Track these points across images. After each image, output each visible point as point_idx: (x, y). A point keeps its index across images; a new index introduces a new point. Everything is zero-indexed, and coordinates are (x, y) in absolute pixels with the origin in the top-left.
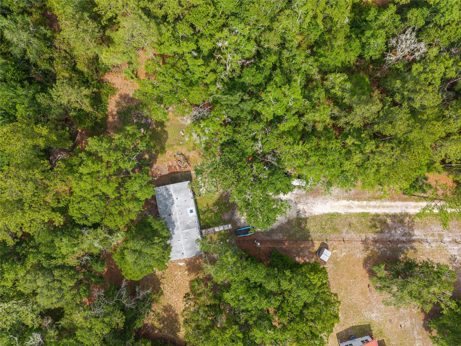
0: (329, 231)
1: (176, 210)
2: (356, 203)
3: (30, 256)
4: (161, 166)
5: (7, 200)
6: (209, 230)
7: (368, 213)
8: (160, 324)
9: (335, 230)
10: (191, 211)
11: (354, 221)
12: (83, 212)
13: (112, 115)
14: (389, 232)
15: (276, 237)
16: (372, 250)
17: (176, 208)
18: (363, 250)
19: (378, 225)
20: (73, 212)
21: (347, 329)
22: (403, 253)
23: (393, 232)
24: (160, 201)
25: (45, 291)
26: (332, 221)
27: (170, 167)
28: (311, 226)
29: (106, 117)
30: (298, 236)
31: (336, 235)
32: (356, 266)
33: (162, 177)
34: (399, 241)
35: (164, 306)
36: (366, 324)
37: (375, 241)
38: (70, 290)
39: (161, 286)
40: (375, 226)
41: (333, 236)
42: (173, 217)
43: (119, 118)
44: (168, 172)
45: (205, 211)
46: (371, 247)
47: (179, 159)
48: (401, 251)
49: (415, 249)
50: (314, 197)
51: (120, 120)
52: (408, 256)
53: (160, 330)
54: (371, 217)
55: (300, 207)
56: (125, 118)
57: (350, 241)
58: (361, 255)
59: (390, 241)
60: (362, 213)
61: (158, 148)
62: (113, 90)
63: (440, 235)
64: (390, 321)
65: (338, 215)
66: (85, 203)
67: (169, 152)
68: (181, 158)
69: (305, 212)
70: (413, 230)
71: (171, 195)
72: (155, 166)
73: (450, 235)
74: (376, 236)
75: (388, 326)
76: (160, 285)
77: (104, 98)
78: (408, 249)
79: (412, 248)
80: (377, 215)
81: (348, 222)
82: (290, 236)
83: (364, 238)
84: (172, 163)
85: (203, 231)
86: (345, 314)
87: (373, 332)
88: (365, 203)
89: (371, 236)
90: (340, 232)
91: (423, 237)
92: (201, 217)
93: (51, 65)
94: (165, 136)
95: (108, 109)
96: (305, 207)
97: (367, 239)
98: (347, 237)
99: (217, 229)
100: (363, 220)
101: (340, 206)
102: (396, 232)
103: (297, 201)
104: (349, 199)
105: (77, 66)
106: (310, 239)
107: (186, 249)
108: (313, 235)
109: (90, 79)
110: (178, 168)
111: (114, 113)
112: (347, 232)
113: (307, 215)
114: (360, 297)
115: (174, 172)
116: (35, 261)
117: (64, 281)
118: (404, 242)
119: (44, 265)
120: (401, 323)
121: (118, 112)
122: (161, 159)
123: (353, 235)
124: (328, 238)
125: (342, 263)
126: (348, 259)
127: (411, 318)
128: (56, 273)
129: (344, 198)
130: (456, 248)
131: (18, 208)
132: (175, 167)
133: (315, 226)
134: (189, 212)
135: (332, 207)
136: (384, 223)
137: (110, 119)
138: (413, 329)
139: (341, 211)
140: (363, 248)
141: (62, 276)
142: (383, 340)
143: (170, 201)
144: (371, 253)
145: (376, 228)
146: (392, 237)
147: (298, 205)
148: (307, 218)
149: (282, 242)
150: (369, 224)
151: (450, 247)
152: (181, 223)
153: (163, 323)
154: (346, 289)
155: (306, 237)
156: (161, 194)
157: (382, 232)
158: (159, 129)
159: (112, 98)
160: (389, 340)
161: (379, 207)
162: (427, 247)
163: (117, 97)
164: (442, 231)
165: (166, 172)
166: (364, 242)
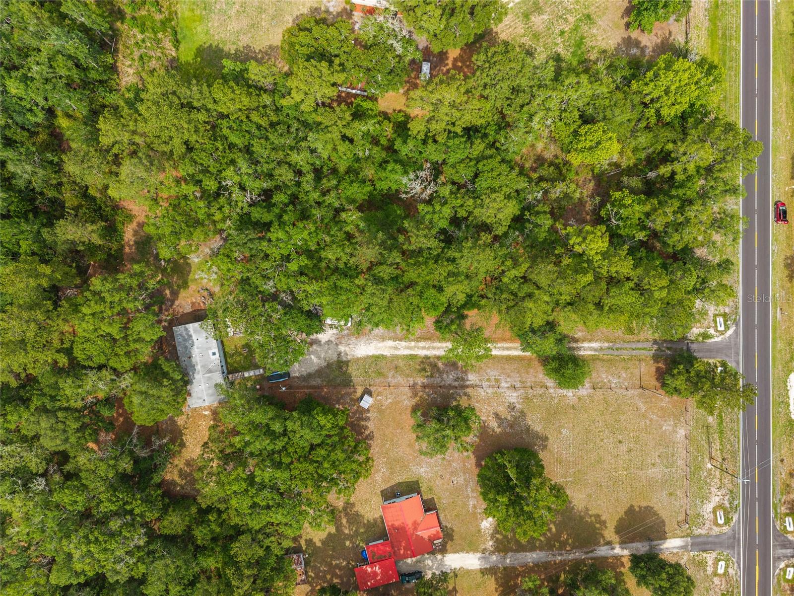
0: (373, 375)
1: (196, 353)
2: (403, 344)
3: (34, 398)
4: (183, 303)
5: (10, 341)
6: (236, 374)
7: (417, 355)
8: (182, 480)
9: (380, 374)
10: (214, 354)
11: (401, 363)
12: (87, 353)
13: (129, 246)
14: (441, 376)
15: (313, 383)
16: (421, 397)
17: (196, 350)
18: (411, 397)
19: (428, 368)
20: (78, 353)
21: (393, 486)
22: (456, 400)
23: (445, 376)
24: (180, 342)
25: (49, 432)
26: (376, 364)
27: (193, 304)
28: (353, 370)
29: (122, 248)
30: (338, 381)
31: (381, 379)
32: (403, 414)
33: (184, 315)
34: (451, 387)
35: (186, 460)
36: (414, 480)
37: (424, 386)
38: (75, 433)
39: (184, 438)
40: (424, 370)
41: (378, 381)
42: (193, 360)
43: (137, 248)
44: (191, 310)
45: (233, 354)
46: (420, 394)
47: (203, 294)
48: (453, 398)
49: (469, 396)
50: (356, 338)
51: (138, 251)
52: (461, 403)
53: (182, 487)
54: (420, 360)
55: (342, 348)
56: (143, 248)
57: (397, 386)
58: (408, 402)
59: (440, 387)
60: (410, 355)
61: (180, 282)
62: (130, 217)
63: (497, 380)
64: (441, 476)
65: (383, 357)
66: (89, 343)
67: (193, 287)
68: (205, 293)
69: (347, 355)
70: (466, 375)
71: (191, 336)
72: (177, 303)
73: (508, 380)
74: (425, 381)
75: (439, 482)
76: (182, 436)
77: (120, 226)
78: (460, 396)
79: (465, 394)
80: (427, 357)
81: (394, 365)
82: (329, 381)
83: (412, 383)
84: (196, 299)
85: (230, 376)
86: (391, 468)
87: (422, 489)
88: (413, 344)
89: (420, 380)
90: (386, 377)
91: (478, 383)
92: (229, 360)
93: (60, 193)
94: (188, 269)
95: (125, 238)
96: (347, 349)
97: (415, 385)
98: (393, 382)
99: (246, 375)
100: (411, 363)
101: (386, 347)
102: (448, 377)
103: (338, 342)
104: (395, 339)
105: (89, 191)
106: (352, 384)
107: (207, 395)
108: (355, 380)
109: (103, 206)
110: (202, 305)
111: (132, 243)
112: (393, 377)
113: (349, 357)
114: (408, 449)
115: (198, 310)
116: (39, 403)
117: (68, 423)
118: (456, 387)
119: (48, 407)
120: (453, 479)
121: (135, 241)
122: (184, 295)
123: (400, 379)
124: (372, 383)
125: (388, 411)
126: (394, 407)
127: (464, 473)
128: (60, 414)
129: (390, 339)
130: (515, 394)
131: (21, 348)
132: (199, 304)
133: (358, 370)
134: (211, 354)
135: (376, 348)
136: (434, 366)
137: (127, 250)
138: (467, 486)
139: (387, 353)
140: (411, 394)
141: (66, 418)
142: (433, 498)
143: (190, 342)
144: (420, 400)
145: (426, 372)
146: (443, 382)
147: (340, 347)
148: (349, 361)
149: (320, 387)
150: (418, 367)
151: (508, 393)
152: (202, 366)
153: (186, 479)
154: (392, 441)
155: (347, 382)
156: (181, 335)
157: (431, 376)
158: (182, 261)
159: (129, 226)
160: (439, 498)
161: (428, 348)
162: (483, 393)
163: (134, 225)
164: (499, 376)
165: (188, 309)
166: (413, 387)
